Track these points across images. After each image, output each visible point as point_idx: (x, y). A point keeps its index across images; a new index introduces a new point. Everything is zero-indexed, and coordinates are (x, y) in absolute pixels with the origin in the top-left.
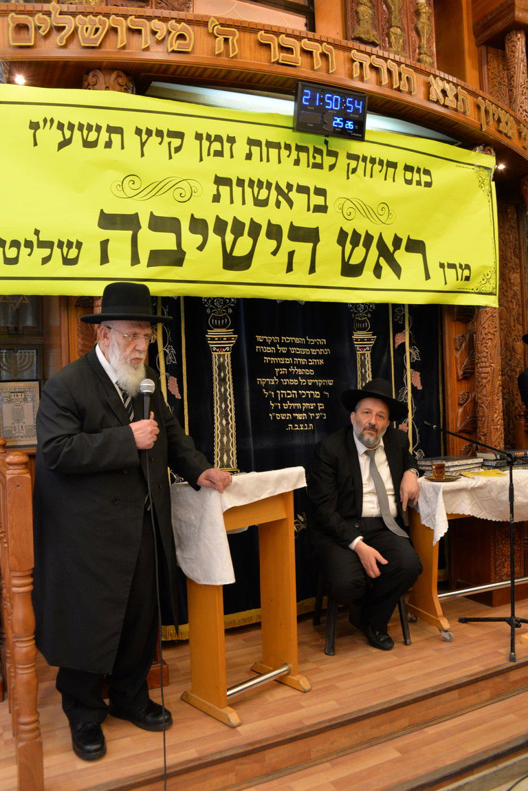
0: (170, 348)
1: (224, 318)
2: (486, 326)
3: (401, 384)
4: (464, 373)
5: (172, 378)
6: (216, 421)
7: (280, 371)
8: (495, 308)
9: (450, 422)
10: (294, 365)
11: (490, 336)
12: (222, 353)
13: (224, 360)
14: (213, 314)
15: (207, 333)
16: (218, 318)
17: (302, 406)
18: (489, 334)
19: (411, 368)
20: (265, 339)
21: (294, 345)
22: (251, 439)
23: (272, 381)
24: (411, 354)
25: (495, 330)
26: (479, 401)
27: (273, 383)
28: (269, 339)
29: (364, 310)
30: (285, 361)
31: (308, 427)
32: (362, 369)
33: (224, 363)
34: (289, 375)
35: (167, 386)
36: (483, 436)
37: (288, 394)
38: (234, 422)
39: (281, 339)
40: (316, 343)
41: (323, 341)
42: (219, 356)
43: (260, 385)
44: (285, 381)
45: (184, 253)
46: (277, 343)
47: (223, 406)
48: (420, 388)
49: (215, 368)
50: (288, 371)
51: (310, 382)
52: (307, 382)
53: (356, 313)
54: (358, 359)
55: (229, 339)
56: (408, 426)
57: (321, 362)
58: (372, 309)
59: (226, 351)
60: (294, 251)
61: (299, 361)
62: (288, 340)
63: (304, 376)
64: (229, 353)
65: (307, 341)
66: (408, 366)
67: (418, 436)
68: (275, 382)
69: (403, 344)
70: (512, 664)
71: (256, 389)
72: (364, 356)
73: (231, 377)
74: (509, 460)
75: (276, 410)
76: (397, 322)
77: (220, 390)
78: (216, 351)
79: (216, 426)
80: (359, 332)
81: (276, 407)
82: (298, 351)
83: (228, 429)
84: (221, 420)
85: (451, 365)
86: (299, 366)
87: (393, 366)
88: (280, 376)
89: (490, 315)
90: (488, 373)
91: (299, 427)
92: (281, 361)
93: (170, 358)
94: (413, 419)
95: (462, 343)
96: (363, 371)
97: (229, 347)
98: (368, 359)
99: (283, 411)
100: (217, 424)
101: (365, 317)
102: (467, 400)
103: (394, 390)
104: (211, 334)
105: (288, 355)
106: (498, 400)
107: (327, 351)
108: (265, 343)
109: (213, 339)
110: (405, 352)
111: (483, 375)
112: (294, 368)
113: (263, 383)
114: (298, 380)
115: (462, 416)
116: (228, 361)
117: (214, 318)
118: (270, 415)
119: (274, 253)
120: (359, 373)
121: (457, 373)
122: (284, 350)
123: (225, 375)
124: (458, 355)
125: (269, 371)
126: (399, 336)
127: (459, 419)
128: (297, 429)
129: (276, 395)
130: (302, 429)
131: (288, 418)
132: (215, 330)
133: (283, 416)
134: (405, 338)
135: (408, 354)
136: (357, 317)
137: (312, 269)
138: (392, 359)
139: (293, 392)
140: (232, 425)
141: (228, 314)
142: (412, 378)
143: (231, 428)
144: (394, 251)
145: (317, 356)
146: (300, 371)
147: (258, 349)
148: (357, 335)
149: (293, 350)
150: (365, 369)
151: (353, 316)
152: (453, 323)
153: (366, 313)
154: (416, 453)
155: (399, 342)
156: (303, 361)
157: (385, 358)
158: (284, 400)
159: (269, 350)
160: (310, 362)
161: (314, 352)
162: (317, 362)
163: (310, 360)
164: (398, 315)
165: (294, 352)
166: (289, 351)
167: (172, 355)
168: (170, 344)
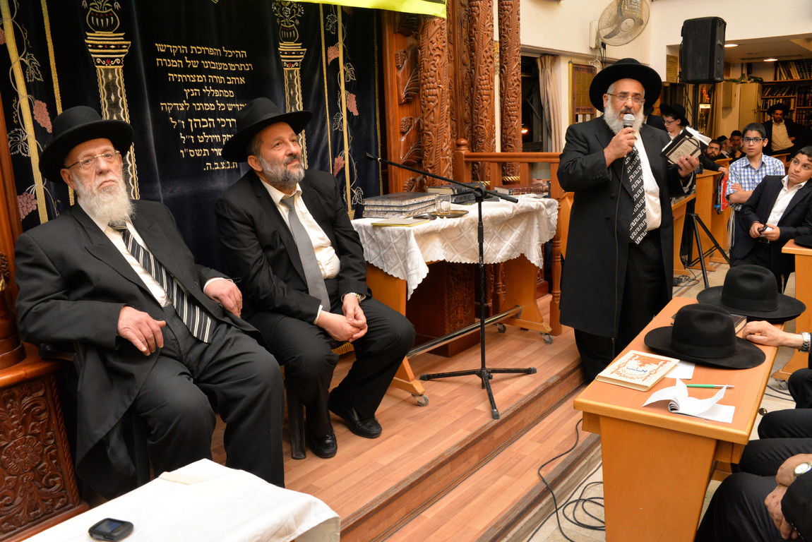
0: (30, 57)
1: (109, 15)
2: (434, 39)
3: (335, 110)
4: (407, 96)
5: (37, 103)
7: (191, 93)
8: (444, 19)
9: (392, 154)
10: (208, 85)
11: (438, 52)
12: (111, 67)
13: (114, 77)
14: (91, 9)
15: (85, 37)
16: (99, 16)
17: (222, 138)
18: (437, 50)
19: (346, 89)
20: (168, 48)
21: (207, 57)
22: (159, 184)
23: (182, 106)
24: (345, 72)
25: (444, 44)
26: (426, 128)
27: (182, 109)
28: (173, 49)
29: (291, 16)
30: (196, 78)
31: (231, 165)
32: (290, 91)
33: (114, 80)
34: (203, 98)
35: (33, 115)
36: (430, 168)
37: (204, 123)
38: (133, 163)
39: (189, 50)
40: (234, 55)
41: (242, 53)
42: (107, 71)
43: (165, 112)
44: (199, 106)
46: (185, 54)
48: (356, 113)
49: (102, 88)
50: (201, 92)
51: (230, 107)
52: (226, 106)
53: (281, 19)
54: (286, 77)
55: (117, 47)
56: (344, 160)
57: (242, 80)
58: (300, 13)
59: (116, 64)
61: (215, 79)
62: (199, 50)
63: (222, 99)
64: (122, 66)
65: (223, 53)
66: (343, 86)
67: (355, 171)
68: (185, 107)
69: (337, 60)
70: (496, 421)
71: (161, 118)
72: (292, 72)
73: (125, 101)
74: (479, 194)
75: (189, 144)
76: (329, 32)
78: (101, 64)
80: (285, 43)
81: (188, 140)
82: (213, 65)
85: (392, 86)
86: (216, 86)
87: (326, 87)
88: (192, 100)
89: (438, 26)
90: (436, 95)
91: (220, 166)
92: (192, 79)
93: (33, 72)
94: (349, 151)
95: (404, 60)
96: (292, 92)
97: (120, 58)
98: (298, 77)
99: (197, 145)
101: (292, 23)
102: (410, 127)
103: (328, 116)
104: (92, 38)
105: (201, 70)
106: (447, 126)
107: (248, 67)
108: (167, 54)
109: (95, 47)
110: (339, 70)
111: (429, 97)
112: (208, 89)
113: (169, 110)
114: (215, 104)
115: (405, 145)
116: (119, 78)
117: (94, 14)
118: (181, 151)
120: (287, 95)
121: (399, 95)
122: (194, 64)
123: (117, 99)
124: (400, 74)
125: (175, 92)
126: (331, 50)
127: (402, 150)
128: (218, 168)
129: (187, 124)
130: (223, 167)
131: (205, 155)
132: (98, 33)
133: (198, 153)
134: (338, 52)
135: (342, 72)
136: (283, 23)
138: (325, 78)
139: (210, 120)
140: (131, 167)
141: (115, 10)
142: (347, 102)
143: (132, 171)
145: (237, 73)
146: (217, 93)
147: (160, 62)
148: (284, 47)
149: (206, 64)
150: (294, 90)
151: (278, 22)
152: (394, 36)
153: (294, 19)
154: (354, 192)
155: (331, 57)
156: (220, 79)
157: (317, 76)
158: (199, 131)
159: (175, 63)
160: (229, 81)
161: (233, 68)
162: (237, 80)
163: (228, 78)
164: (329, 23)
165: (207, 67)
166: (200, 65)
167: (35, 68)
168: (29, 50)
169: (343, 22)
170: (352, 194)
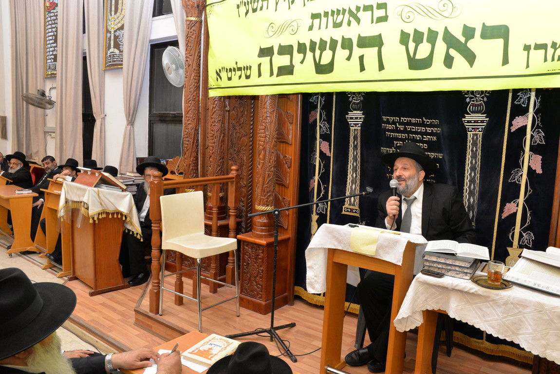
0: (325, 123)
1: (359, 103)
5: (324, 142)
6: (349, 174)
7: (398, 143)
12: (357, 128)
15: (348, 114)
19: (531, 150)
20: (388, 119)
21: (410, 124)
24: (532, 137)
27: (391, 152)
28: (391, 119)
30: (402, 136)
32: (472, 148)
33: (357, 134)
35: (320, 148)
38: (359, 176)
39: (400, 119)
40: (431, 123)
41: (436, 122)
42: (354, 130)
45: (294, 66)
46: (397, 122)
47: (355, 164)
48: (539, 171)
49: (351, 138)
53: (472, 98)
54: (470, 139)
55: (360, 118)
56: (517, 206)
57: (435, 138)
59: (359, 127)
60: (363, 56)
61: (413, 137)
62: (405, 120)
65: (423, 121)
66: (527, 148)
67: (529, 218)
68: (393, 151)
72: (476, 136)
73: (360, 145)
77: (353, 153)
78: (353, 127)
79: (349, 177)
82: (414, 129)
83: (356, 180)
84: (353, 174)
88: (397, 147)
92: (399, 136)
93: (324, 130)
94: (525, 201)
96: (474, 149)
97: (360, 124)
98: (480, 138)
100: (349, 176)
101: (481, 100)
104: (351, 114)
105: (405, 131)
107: (439, 130)
108: (388, 122)
109: (351, 118)
110: (526, 135)
116: (359, 133)
117: (354, 103)
118: (388, 175)
119: (349, 59)
120: (468, 150)
122: (401, 127)
123: (357, 144)
126: (517, 119)
132: (354, 112)
134: (527, 120)
135: (528, 137)
137: (381, 67)
140: (358, 178)
142: (530, 161)
143: (358, 180)
144: (466, 42)
145: (432, 134)
147: (382, 126)
148: (470, 117)
149: (409, 128)
150: (476, 148)
151: (468, 100)
153: (483, 98)
154: (524, 234)
155: (517, 125)
156: (418, 137)
157: (497, 139)
159: (390, 127)
160: (425, 138)
161: (430, 130)
162: (431, 138)
163: (424, 136)
164: (521, 98)
165: (409, 129)
166: (405, 128)
167: (326, 128)
168: (324, 120)
169: (537, 96)
170: (521, 236)
